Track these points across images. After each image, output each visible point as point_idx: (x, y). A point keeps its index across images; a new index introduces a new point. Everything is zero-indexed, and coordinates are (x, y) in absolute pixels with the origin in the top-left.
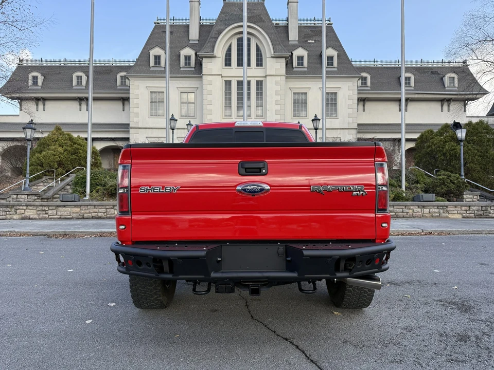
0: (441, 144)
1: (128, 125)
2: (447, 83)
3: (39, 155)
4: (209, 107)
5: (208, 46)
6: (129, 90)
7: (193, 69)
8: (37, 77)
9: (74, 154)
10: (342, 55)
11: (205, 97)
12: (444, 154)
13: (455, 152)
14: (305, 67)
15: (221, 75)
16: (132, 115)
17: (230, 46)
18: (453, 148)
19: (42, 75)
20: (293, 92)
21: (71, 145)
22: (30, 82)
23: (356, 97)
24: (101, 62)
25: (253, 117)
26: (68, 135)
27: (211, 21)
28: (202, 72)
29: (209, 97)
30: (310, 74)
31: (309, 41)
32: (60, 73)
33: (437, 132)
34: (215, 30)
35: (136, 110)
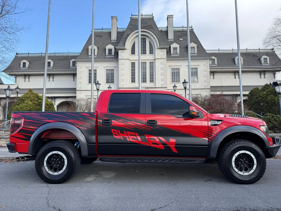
0: (265, 96)
1: (76, 89)
2: (263, 62)
3: (18, 106)
4: (122, 77)
5: (121, 43)
6: (76, 69)
7: (113, 57)
8: (25, 63)
9: (39, 106)
10: (200, 46)
11: (120, 72)
12: (267, 103)
13: (274, 101)
14: (178, 54)
15: (129, 59)
16: (78, 83)
17: (134, 43)
18: (272, 99)
19: (29, 61)
20: (171, 68)
21: (37, 100)
22: (22, 66)
23: (209, 70)
24: (62, 54)
25: (148, 83)
26: (36, 94)
27: (124, 30)
28: (118, 58)
29: (122, 72)
30: (181, 58)
31: (180, 39)
32: (38, 60)
33: (261, 89)
34: (125, 34)
35: (80, 80)
